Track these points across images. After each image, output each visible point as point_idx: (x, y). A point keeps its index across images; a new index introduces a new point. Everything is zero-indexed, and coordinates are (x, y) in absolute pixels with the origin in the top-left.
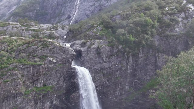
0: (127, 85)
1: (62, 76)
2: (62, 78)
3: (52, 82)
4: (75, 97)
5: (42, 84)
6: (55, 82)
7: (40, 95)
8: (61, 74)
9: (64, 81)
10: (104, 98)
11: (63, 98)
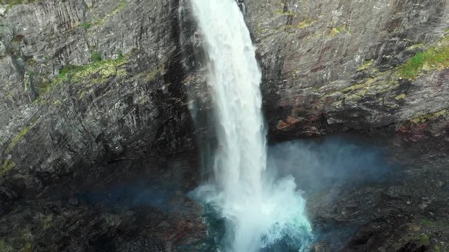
0: (360, 51)
1: (150, 28)
2: (150, 33)
3: (117, 47)
4: (195, 85)
5: (87, 56)
6: (127, 45)
7: (88, 89)
8: (142, 21)
9: (157, 41)
10: (280, 86)
11: (161, 87)
